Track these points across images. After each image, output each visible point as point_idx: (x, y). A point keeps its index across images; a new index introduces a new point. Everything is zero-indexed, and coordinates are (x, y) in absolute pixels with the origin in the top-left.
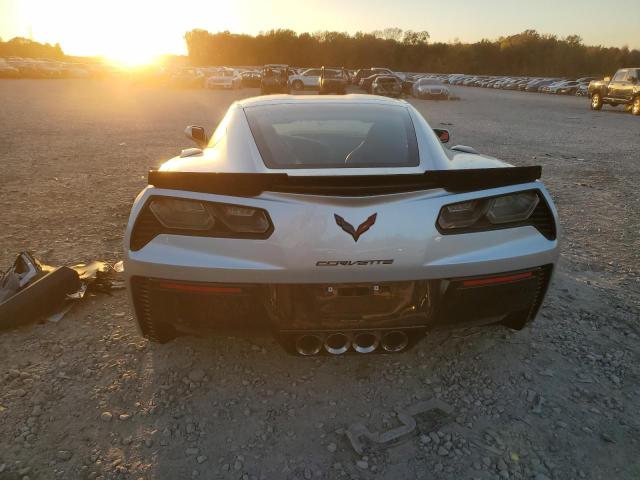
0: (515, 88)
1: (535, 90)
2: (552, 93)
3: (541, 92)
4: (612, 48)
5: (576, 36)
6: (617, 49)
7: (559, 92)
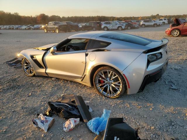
0: (10, 29)
1: (17, 29)
2: (23, 30)
3: (19, 29)
4: (28, 17)
5: (17, 13)
6: (29, 17)
7: (25, 29)
